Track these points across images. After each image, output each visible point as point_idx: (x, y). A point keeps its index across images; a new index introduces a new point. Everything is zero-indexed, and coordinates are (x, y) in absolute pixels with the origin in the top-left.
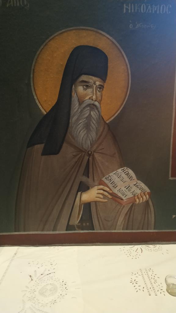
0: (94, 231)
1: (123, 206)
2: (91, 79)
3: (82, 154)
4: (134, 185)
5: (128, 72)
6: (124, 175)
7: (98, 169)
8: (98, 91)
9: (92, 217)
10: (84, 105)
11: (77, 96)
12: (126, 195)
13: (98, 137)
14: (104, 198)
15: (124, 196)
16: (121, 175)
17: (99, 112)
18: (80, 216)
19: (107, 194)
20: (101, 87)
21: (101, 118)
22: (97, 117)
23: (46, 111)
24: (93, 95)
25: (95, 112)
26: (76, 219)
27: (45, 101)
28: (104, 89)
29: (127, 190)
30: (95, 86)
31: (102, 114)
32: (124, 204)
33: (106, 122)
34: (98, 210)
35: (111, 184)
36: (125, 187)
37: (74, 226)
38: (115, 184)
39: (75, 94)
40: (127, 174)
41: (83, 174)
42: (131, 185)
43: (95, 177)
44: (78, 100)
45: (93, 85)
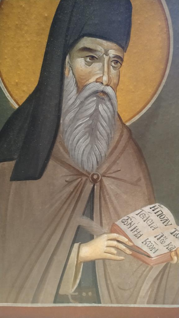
0: (100, 305)
1: (150, 267)
2: (101, 45)
3: (82, 179)
4: (172, 234)
5: (169, 34)
6: (153, 217)
7: (110, 206)
8: (113, 66)
9: (97, 283)
10: (86, 93)
11: (75, 77)
12: (156, 249)
13: (110, 150)
14: (118, 254)
15: (153, 251)
16: (149, 216)
17: (112, 104)
18: (78, 281)
19: (124, 247)
20: (118, 60)
21: (117, 116)
22: (109, 114)
23: (17, 103)
24: (103, 75)
25: (107, 106)
26: (71, 286)
27: (17, 84)
28: (123, 64)
29: (158, 242)
30: (106, 58)
31: (119, 110)
32: (152, 264)
33: (125, 124)
34: (108, 272)
35: (132, 230)
36: (155, 237)
37: (68, 296)
38: (138, 231)
39: (71, 72)
40: (160, 215)
41: (84, 214)
42: (166, 234)
43: (103, 218)
44: (76, 82)
45: (103, 55)
